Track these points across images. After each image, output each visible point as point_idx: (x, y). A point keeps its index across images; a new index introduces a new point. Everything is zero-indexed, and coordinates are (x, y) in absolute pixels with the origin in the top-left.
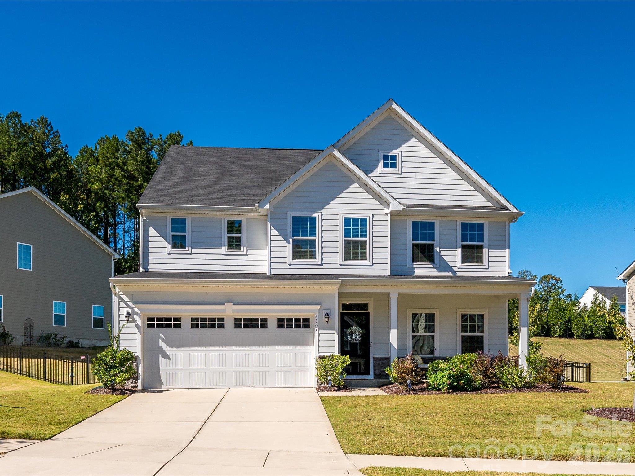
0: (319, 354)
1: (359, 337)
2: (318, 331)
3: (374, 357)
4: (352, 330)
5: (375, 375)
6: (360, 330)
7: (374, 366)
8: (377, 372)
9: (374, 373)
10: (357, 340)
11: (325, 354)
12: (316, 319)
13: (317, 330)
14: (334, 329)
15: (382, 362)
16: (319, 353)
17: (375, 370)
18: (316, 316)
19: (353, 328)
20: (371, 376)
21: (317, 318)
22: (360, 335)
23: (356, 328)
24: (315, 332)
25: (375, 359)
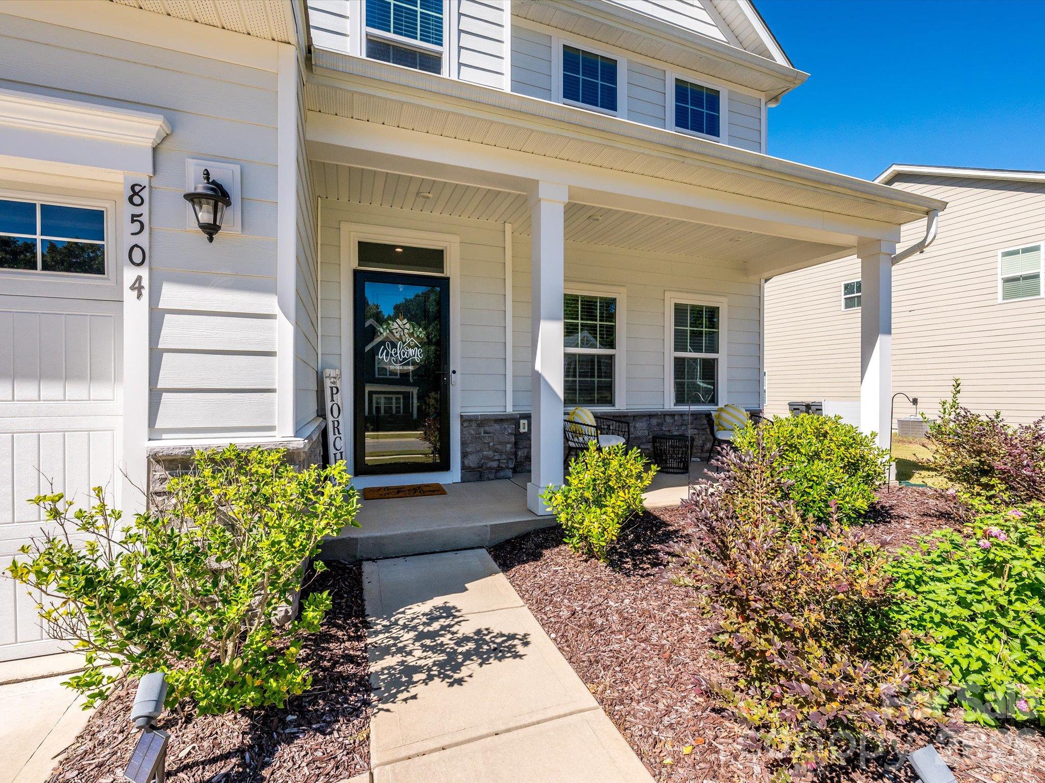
0: (156, 445)
1: (416, 354)
2: (145, 292)
3: (461, 416)
4: (394, 331)
5: (464, 468)
6: (421, 333)
7: (463, 444)
8: (472, 461)
9: (463, 463)
10: (408, 364)
11: (200, 443)
12: (136, 210)
13: (137, 287)
14: (266, 287)
15: (487, 429)
16: (153, 432)
17: (464, 455)
18: (135, 193)
19: (396, 326)
20: (454, 476)
21: (144, 209)
22: (418, 348)
23: (408, 326)
24: (129, 296)
25: (464, 420)
